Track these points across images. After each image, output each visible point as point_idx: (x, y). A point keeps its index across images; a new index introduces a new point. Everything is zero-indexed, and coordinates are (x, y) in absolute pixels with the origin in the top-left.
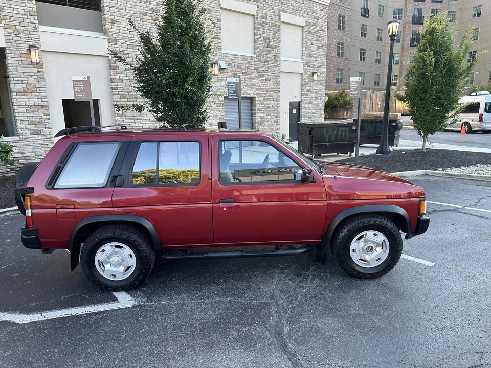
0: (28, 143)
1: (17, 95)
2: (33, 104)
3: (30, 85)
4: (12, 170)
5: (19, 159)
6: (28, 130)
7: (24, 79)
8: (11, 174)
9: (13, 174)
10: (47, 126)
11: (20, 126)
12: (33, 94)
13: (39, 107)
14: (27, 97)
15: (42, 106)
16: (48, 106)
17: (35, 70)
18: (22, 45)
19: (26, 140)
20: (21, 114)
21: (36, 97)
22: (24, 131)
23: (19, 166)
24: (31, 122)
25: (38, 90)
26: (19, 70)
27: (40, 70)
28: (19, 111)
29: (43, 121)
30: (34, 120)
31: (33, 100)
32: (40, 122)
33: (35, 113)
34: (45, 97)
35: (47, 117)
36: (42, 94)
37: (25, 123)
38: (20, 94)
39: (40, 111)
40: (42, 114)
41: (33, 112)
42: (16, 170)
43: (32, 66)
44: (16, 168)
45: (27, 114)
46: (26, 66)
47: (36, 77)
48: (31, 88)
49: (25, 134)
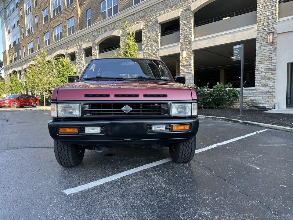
0: (259, 91)
1: (258, 63)
2: (266, 68)
3: (266, 56)
4: (249, 106)
5: (253, 100)
6: (261, 84)
7: (263, 54)
8: (248, 108)
9: (249, 108)
10: (272, 81)
11: (257, 81)
12: (267, 62)
13: (270, 70)
14: (263, 64)
15: (271, 69)
16: (275, 68)
17: (271, 47)
18: (265, 34)
19: (258, 89)
20: (258, 74)
21: (269, 64)
22: (258, 84)
23: (252, 104)
24: (263, 79)
25: (271, 59)
26: (262, 48)
27: (274, 46)
28: (258, 72)
29: (271, 78)
30: (265, 78)
31: (267, 65)
32: (268, 79)
33: (266, 73)
34: (275, 63)
35: (273, 75)
36: (272, 61)
37: (260, 80)
38: (259, 63)
39: (270, 72)
40: (270, 74)
41: (265, 73)
42: (251, 106)
43: (269, 45)
44: (250, 105)
45: (261, 74)
46: (265, 46)
47: (271, 51)
48: (267, 58)
49: (259, 86)
